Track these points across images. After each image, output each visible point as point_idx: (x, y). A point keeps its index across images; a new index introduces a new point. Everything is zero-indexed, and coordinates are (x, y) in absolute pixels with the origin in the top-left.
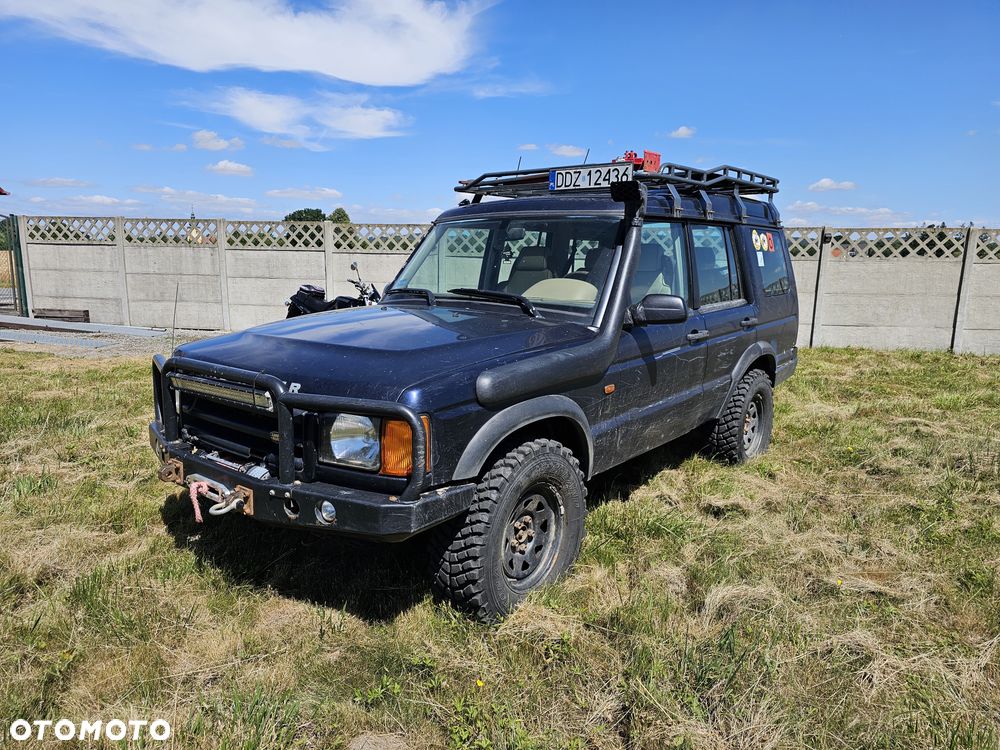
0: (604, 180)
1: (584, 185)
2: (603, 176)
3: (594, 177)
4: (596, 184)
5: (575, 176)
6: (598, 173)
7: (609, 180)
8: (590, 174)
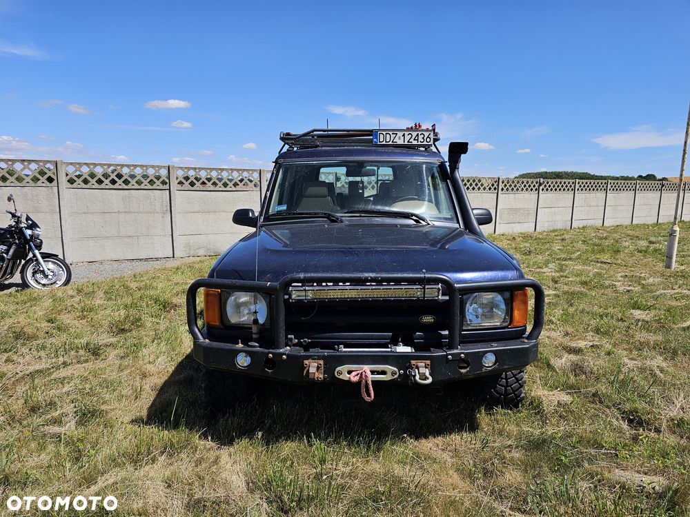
0: (415, 140)
1: (400, 142)
2: (413, 137)
3: (407, 138)
4: (408, 142)
5: (393, 136)
6: (410, 136)
7: (418, 140)
8: (404, 135)
